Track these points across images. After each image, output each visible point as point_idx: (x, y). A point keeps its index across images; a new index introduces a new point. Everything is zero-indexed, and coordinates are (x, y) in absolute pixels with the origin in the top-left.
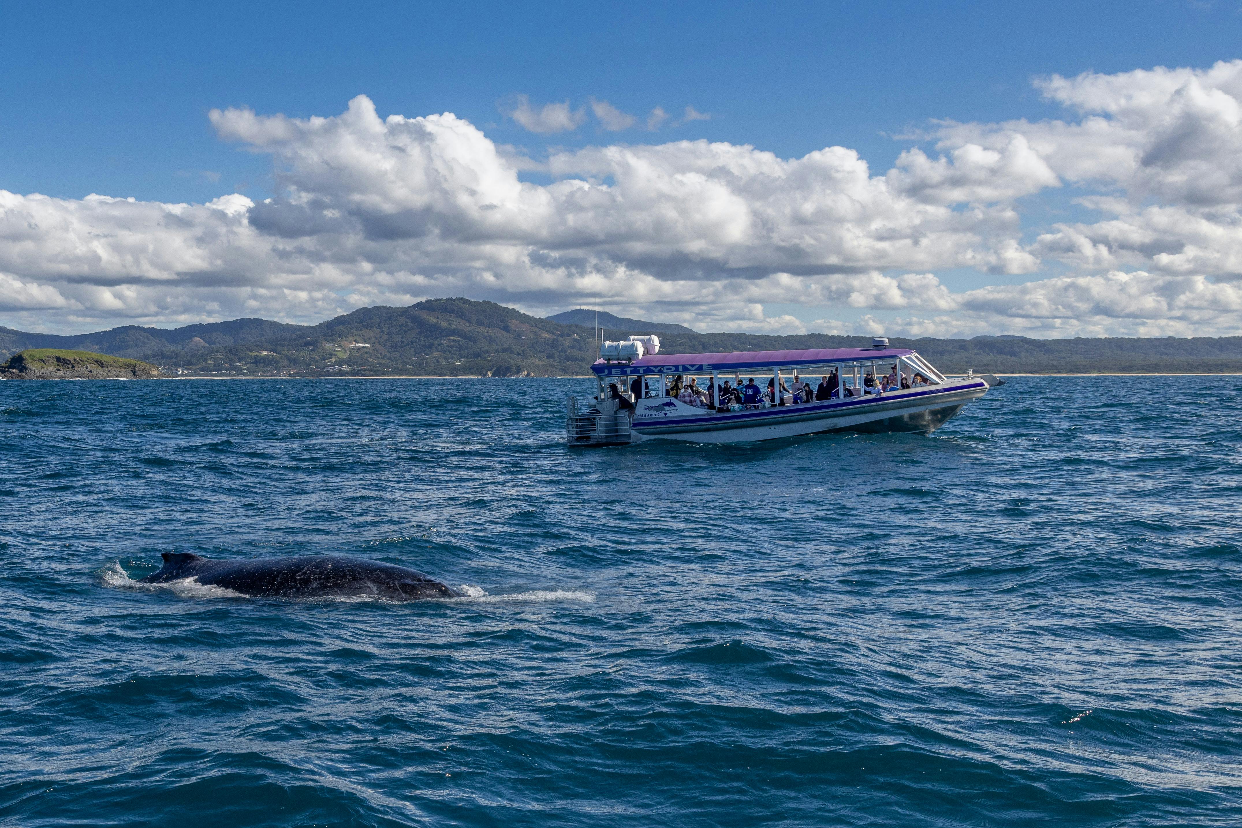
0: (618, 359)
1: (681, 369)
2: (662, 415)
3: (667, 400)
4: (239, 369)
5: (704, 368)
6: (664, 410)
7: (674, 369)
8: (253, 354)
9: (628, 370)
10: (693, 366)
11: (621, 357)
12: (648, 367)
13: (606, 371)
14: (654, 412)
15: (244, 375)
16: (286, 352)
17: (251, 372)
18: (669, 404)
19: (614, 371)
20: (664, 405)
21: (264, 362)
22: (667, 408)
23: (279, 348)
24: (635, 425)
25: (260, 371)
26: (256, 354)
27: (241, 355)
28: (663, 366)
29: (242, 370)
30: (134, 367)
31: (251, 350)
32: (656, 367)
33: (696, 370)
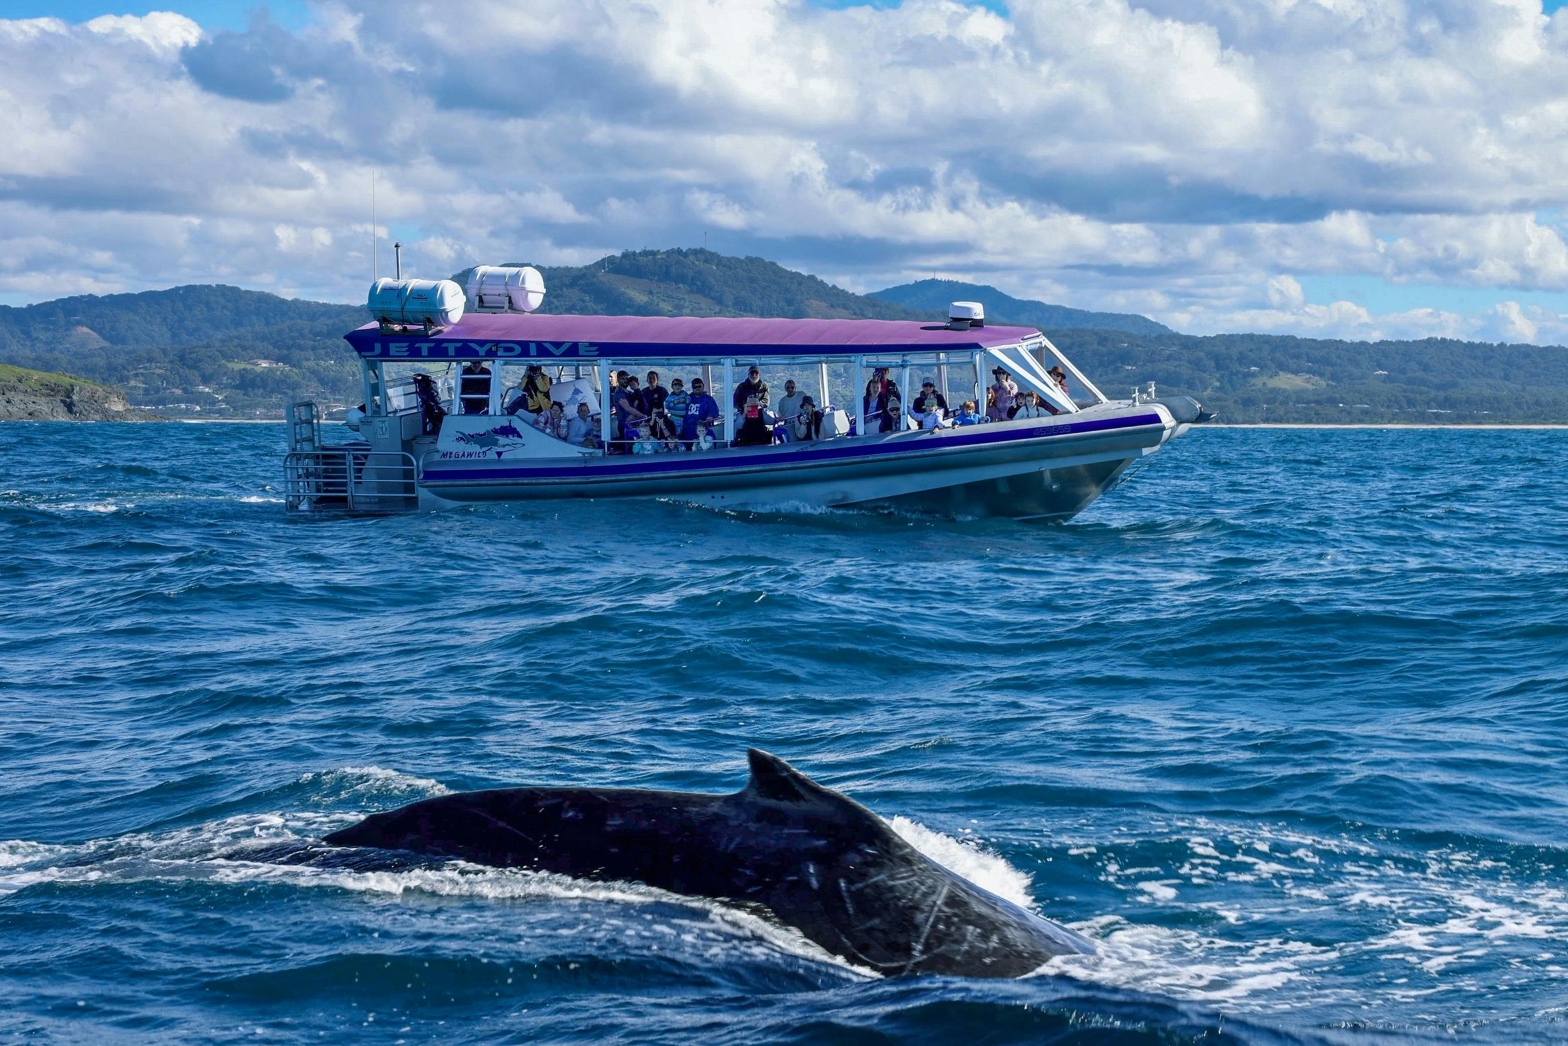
0: (402, 321)
1: (533, 350)
2: (492, 455)
3: (504, 422)
4: (208, 400)
5: (582, 351)
6: (495, 443)
7: (518, 349)
8: (237, 366)
9: (425, 347)
10: (558, 345)
11: (410, 316)
12: (465, 342)
13: (378, 347)
14: (475, 448)
15: (221, 412)
16: (311, 364)
17: (237, 408)
18: (508, 431)
19: (393, 348)
20: (496, 431)
21: (264, 386)
22: (502, 440)
23: (296, 354)
24: (429, 475)
25: (256, 406)
26: (242, 366)
27: (209, 369)
28: (497, 343)
29: (214, 402)
30: (69, 392)
31: (230, 358)
32: (481, 343)
33: (564, 355)
